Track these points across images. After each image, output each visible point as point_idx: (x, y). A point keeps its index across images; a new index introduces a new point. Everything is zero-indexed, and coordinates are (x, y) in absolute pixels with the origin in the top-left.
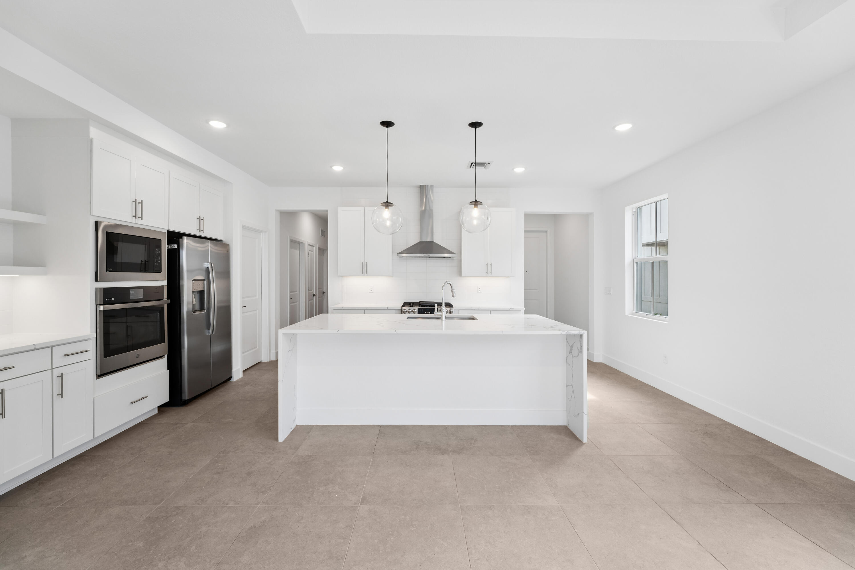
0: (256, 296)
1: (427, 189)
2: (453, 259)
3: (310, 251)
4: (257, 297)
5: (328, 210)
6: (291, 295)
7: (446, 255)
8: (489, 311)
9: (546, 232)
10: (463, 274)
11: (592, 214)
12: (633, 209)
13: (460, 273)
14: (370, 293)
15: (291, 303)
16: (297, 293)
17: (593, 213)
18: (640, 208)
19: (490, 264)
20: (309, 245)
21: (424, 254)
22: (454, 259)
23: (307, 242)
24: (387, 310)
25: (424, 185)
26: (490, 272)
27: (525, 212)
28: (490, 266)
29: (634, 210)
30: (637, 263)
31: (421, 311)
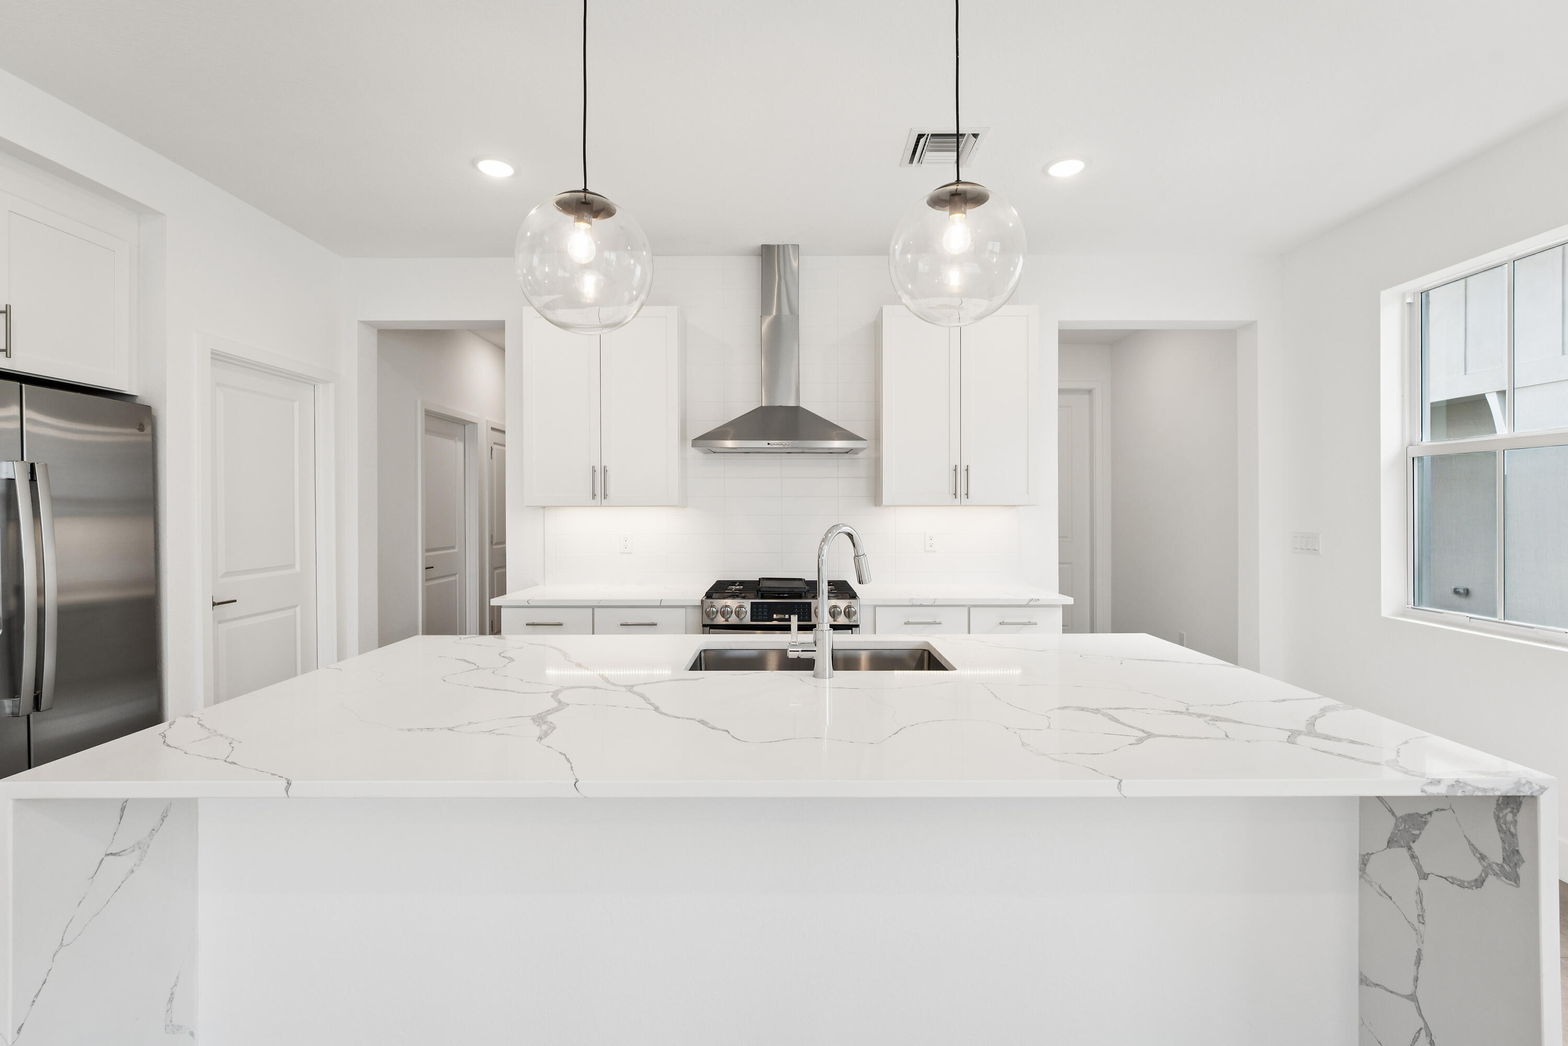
0: (292, 566)
1: (781, 254)
2: (856, 456)
3: (495, 443)
4: (298, 568)
5: (503, 322)
6: (426, 559)
7: (837, 444)
8: (966, 609)
9: (1090, 392)
10: (886, 499)
11: (1250, 326)
12: (1403, 296)
13: (876, 497)
14: (622, 553)
15: (427, 579)
16: (456, 550)
17: (1256, 321)
18: (1424, 295)
19: (964, 467)
20: (492, 429)
21: (770, 442)
22: (861, 455)
23: (487, 420)
24: (660, 607)
25: (774, 246)
26: (964, 491)
27: (1060, 323)
28: (964, 473)
29: (1409, 300)
30: (1421, 459)
31: (760, 610)
